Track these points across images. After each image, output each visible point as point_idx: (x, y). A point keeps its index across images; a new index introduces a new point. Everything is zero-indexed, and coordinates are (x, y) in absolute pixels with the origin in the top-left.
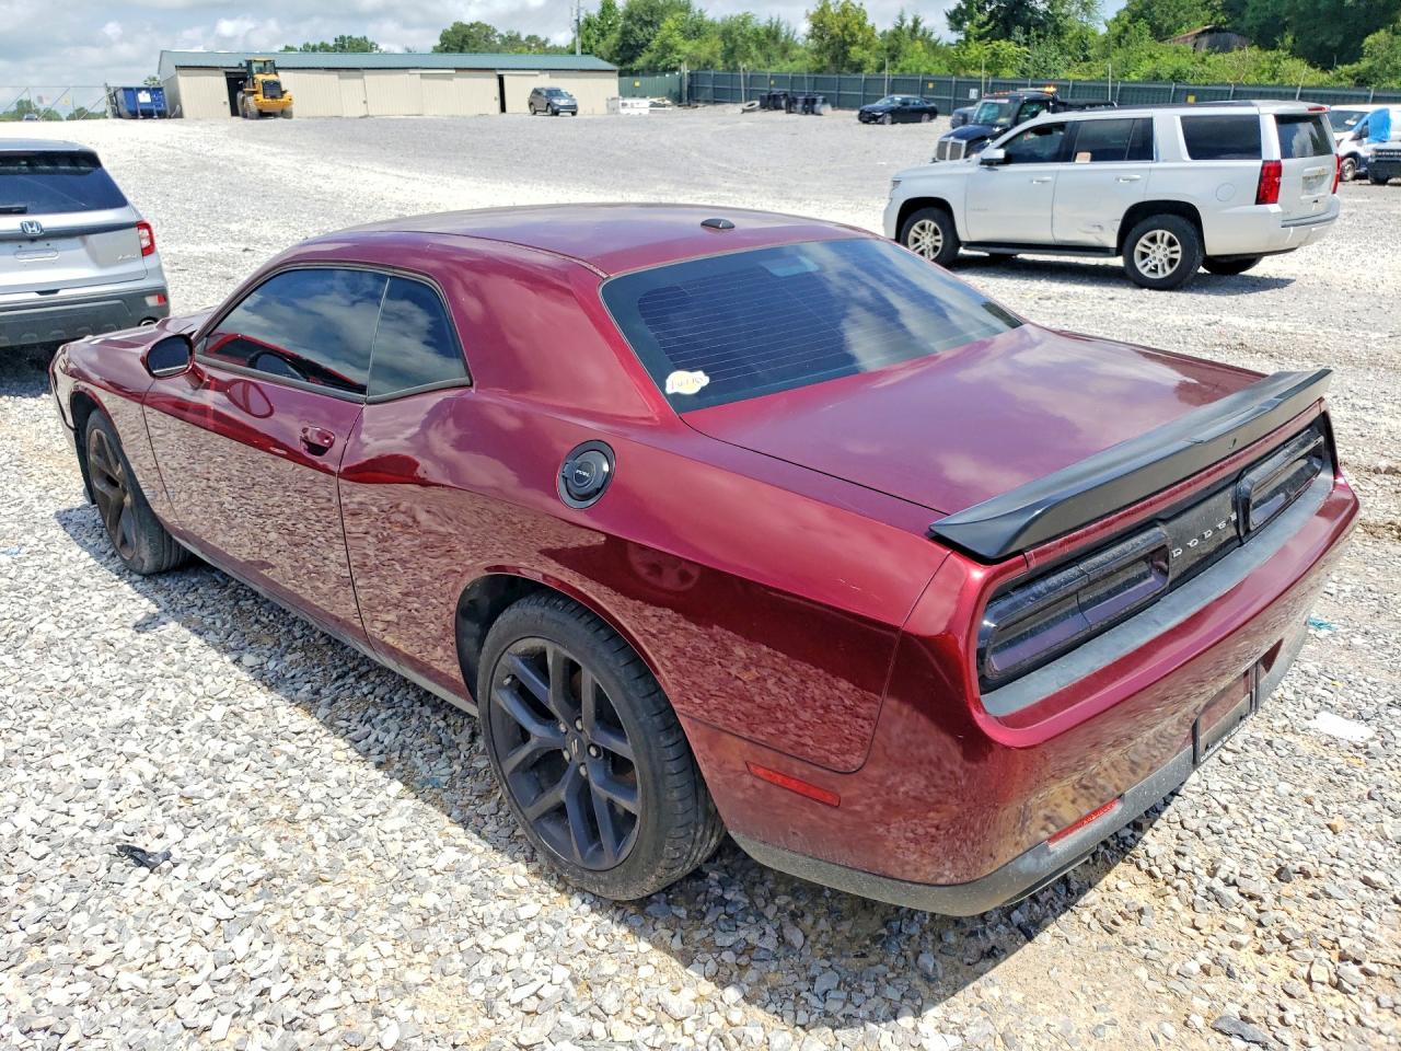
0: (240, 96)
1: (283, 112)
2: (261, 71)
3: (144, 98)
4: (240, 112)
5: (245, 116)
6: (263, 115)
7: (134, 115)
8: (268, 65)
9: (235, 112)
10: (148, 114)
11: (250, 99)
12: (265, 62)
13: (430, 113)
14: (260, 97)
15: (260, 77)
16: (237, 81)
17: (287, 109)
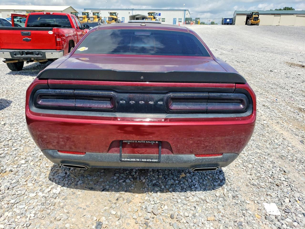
0: (248, 20)
1: (257, 24)
2: (255, 15)
3: (228, 20)
4: (247, 24)
5: (248, 25)
6: (252, 24)
7: (225, 24)
8: (257, 13)
9: (246, 24)
10: (228, 24)
11: (250, 21)
12: (256, 13)
13: (296, 25)
14: (252, 20)
15: (254, 16)
16: (249, 17)
17: (258, 23)
